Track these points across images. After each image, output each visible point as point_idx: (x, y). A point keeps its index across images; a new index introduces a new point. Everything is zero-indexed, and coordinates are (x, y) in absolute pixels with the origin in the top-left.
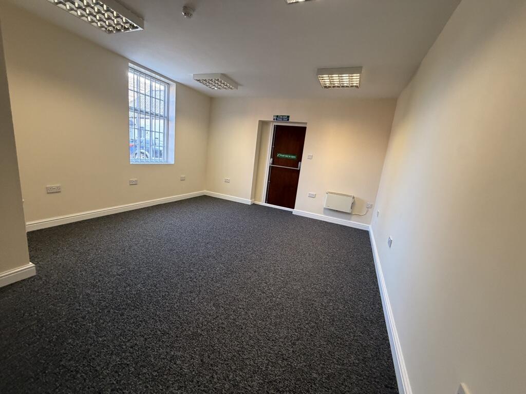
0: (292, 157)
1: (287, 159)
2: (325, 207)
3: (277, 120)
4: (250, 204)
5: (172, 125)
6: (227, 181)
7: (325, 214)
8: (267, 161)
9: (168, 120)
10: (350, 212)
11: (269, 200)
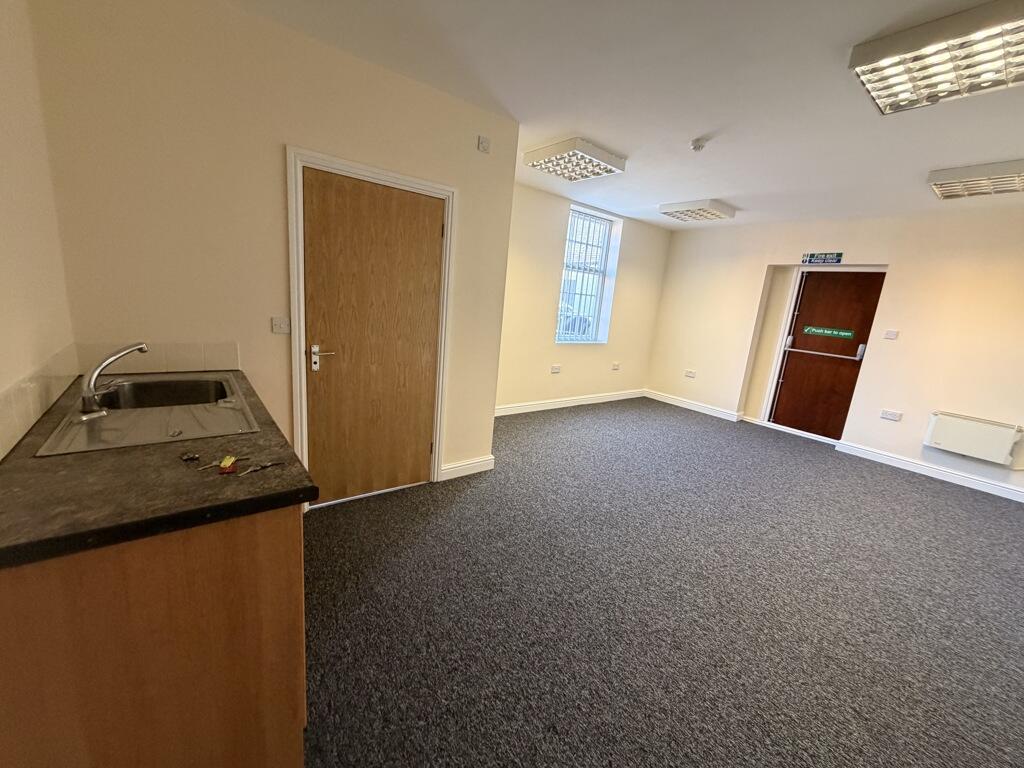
0: (842, 334)
1: (828, 338)
2: (925, 443)
3: (810, 262)
4: (735, 420)
5: (610, 283)
6: (690, 376)
7: (924, 458)
8: (780, 341)
9: (604, 276)
10: (1008, 463)
11: (776, 416)
